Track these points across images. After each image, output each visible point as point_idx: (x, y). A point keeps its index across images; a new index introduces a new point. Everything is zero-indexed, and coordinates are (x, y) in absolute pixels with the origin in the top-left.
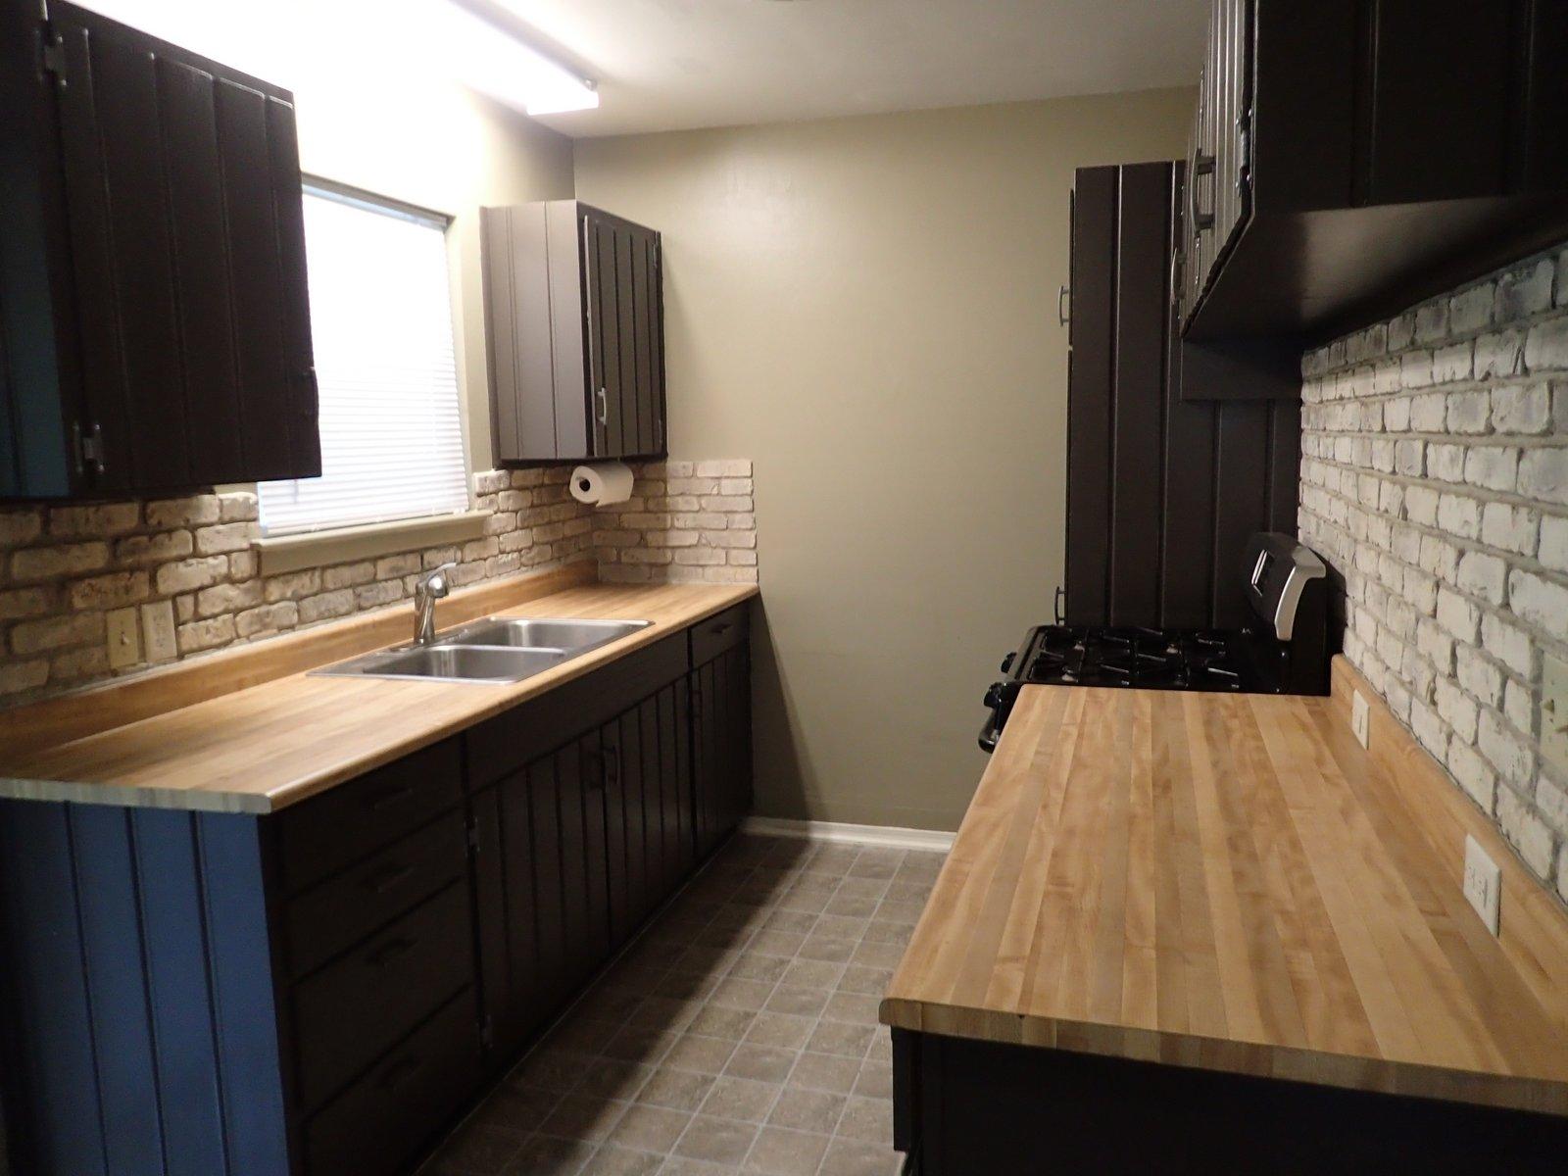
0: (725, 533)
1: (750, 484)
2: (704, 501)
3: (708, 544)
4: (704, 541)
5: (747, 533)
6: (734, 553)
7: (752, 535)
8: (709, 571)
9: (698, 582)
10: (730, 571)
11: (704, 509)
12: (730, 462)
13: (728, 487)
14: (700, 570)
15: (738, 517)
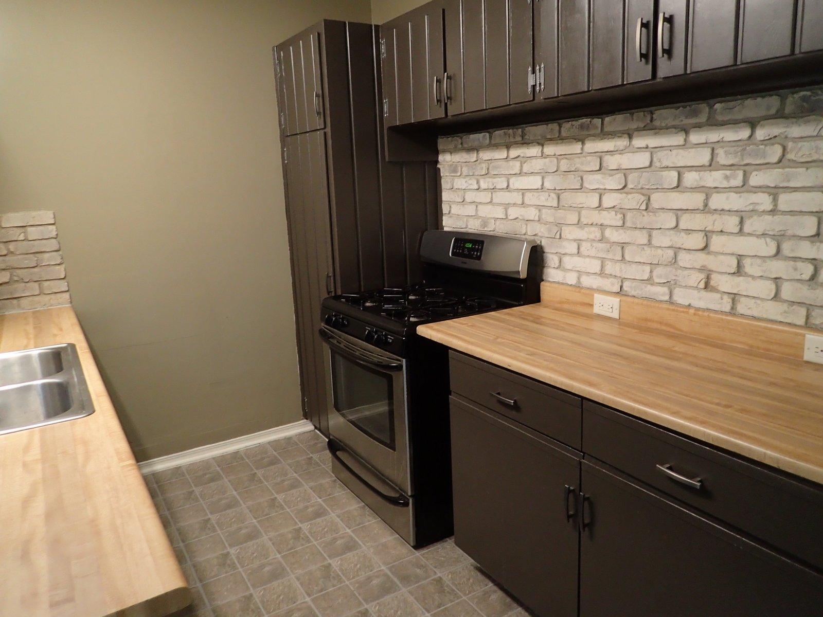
0: (35, 270)
1: (55, 230)
2: (12, 247)
3: (22, 280)
4: (16, 278)
5: (58, 267)
6: (46, 284)
7: (62, 268)
8: (24, 302)
9: (13, 312)
10: (46, 298)
11: (12, 253)
12: (34, 214)
13: (33, 233)
14: (15, 302)
15: (46, 256)
